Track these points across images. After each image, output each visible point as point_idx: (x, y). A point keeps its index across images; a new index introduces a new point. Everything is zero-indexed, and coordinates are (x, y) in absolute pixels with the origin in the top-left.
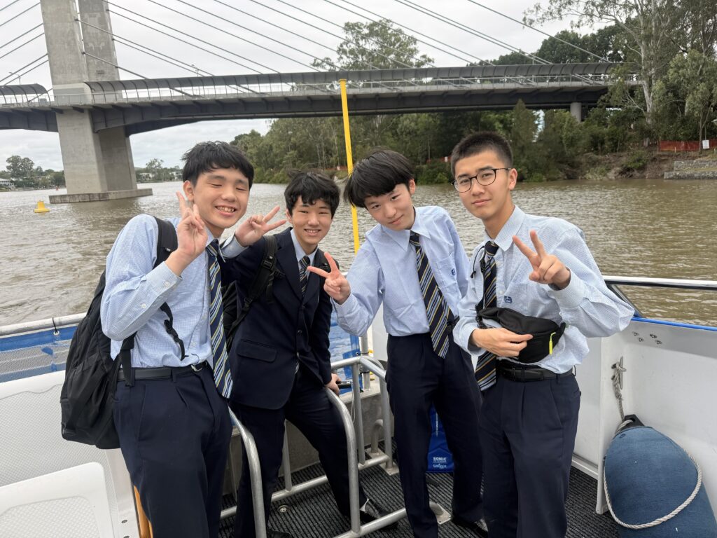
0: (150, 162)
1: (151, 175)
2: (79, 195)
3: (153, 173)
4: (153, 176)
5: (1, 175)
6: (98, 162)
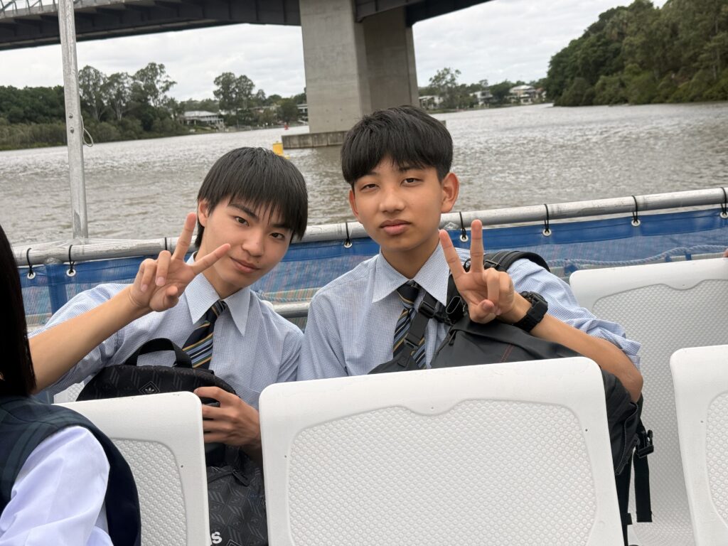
0: (437, 74)
1: (437, 100)
2: (327, 134)
3: (442, 95)
4: (442, 100)
5: (205, 106)
6: (360, 75)
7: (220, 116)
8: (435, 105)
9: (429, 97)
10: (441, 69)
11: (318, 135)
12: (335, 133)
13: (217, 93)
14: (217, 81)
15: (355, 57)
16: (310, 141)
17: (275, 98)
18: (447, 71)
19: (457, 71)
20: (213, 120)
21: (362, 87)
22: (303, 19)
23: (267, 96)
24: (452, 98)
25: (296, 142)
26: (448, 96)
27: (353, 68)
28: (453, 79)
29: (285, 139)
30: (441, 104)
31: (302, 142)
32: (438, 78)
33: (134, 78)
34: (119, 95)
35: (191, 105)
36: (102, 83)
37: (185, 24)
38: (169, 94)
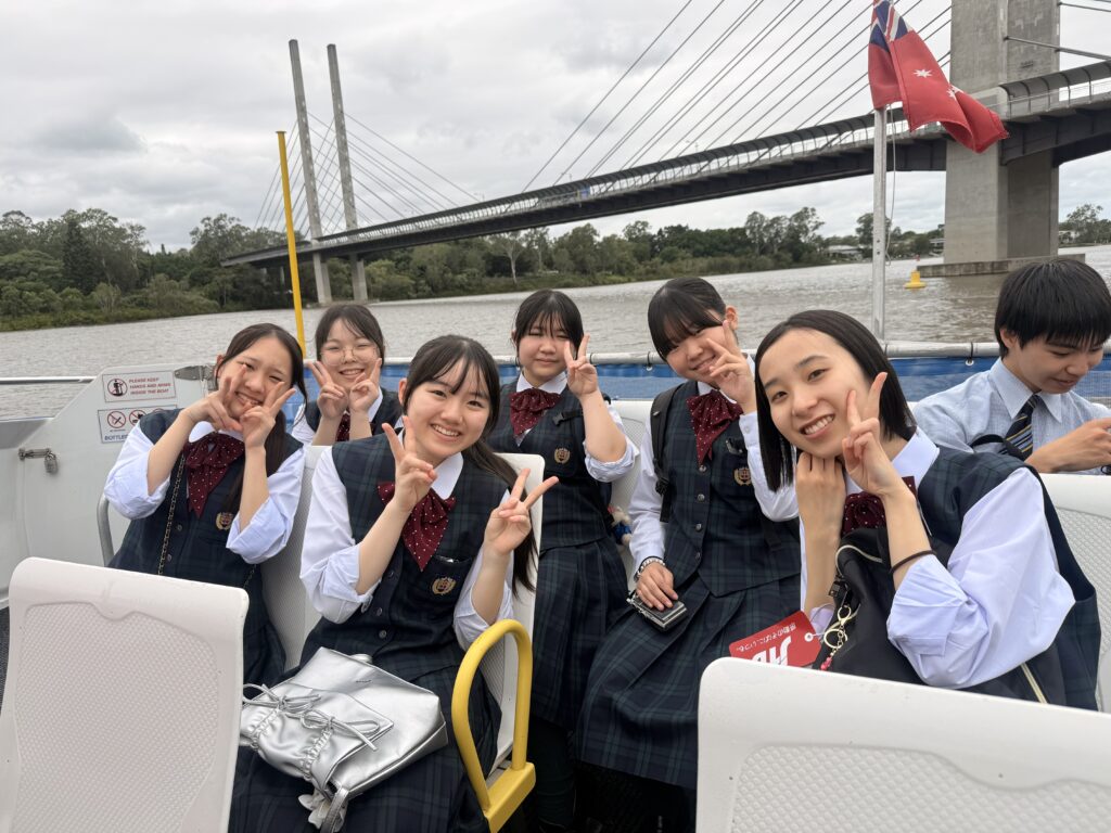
0: (1075, 210)
1: (1073, 235)
2: (961, 265)
3: (1079, 230)
4: (1078, 235)
5: (848, 241)
6: (1000, 212)
7: (859, 250)
8: (1070, 239)
9: (1064, 232)
10: (1080, 206)
11: (952, 265)
12: (969, 264)
13: (859, 230)
14: (860, 221)
15: (996, 197)
16: (943, 271)
17: (910, 234)
18: (1088, 207)
19: (1099, 208)
20: (852, 252)
21: (1000, 223)
22: (948, 165)
23: (903, 232)
24: (1090, 232)
25: (930, 271)
26: (1086, 231)
27: (993, 206)
28: (1093, 215)
29: (920, 268)
30: (1077, 239)
31: (935, 271)
32: (1076, 215)
33: (790, 220)
34: (777, 234)
35: (834, 241)
36: (764, 224)
37: (841, 174)
38: (817, 232)
